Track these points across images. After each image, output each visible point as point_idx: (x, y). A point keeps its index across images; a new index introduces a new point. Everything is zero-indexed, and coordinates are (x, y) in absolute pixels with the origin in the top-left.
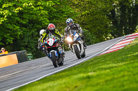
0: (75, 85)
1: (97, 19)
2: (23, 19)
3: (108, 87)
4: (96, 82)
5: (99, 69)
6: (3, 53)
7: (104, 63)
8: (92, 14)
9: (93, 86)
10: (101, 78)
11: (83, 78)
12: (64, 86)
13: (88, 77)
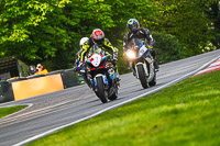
0: (154, 124)
1: (190, 18)
2: (72, 18)
3: (206, 127)
4: (187, 120)
5: (193, 99)
6: (40, 73)
7: (200, 89)
8: (181, 10)
9: (183, 125)
10: (195, 114)
11: (167, 113)
12: (136, 125)
13: (176, 112)
